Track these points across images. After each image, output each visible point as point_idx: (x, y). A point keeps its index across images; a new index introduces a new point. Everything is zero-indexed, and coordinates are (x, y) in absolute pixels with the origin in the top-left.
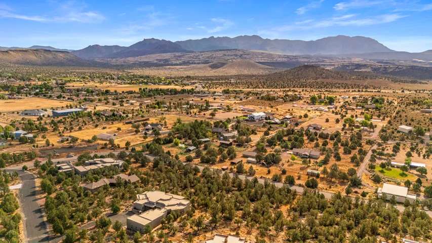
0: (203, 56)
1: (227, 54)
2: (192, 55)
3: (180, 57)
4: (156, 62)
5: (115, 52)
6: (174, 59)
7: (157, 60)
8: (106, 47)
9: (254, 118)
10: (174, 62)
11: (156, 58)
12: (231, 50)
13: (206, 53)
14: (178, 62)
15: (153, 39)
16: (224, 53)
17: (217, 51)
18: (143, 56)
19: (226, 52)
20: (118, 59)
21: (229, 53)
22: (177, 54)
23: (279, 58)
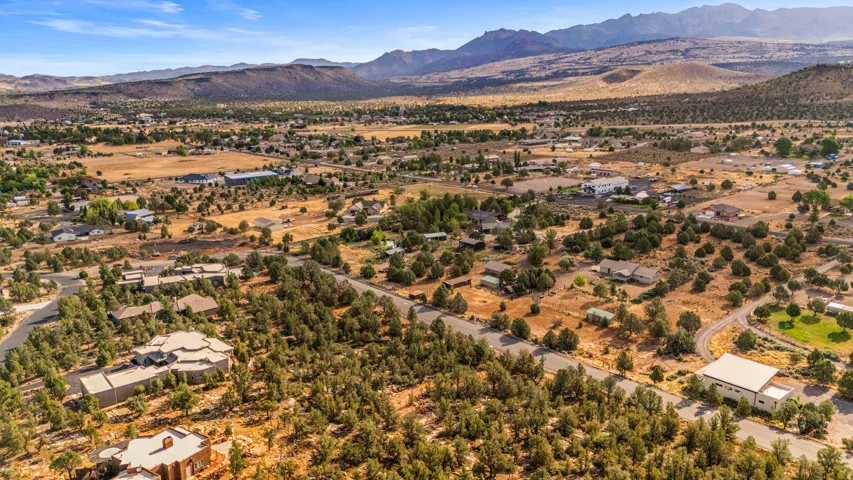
0: (600, 57)
1: (654, 50)
2: (576, 58)
3: (550, 62)
4: (501, 76)
5: (431, 61)
6: (537, 69)
7: (503, 72)
8: (415, 53)
9: (594, 191)
10: (535, 74)
11: (503, 69)
12: (665, 40)
13: (608, 51)
14: (543, 74)
15: (502, 30)
16: (647, 49)
17: (633, 44)
18: (480, 67)
19: (652, 46)
20: (431, 75)
21: (660, 47)
22: (546, 57)
23: (780, 50)
